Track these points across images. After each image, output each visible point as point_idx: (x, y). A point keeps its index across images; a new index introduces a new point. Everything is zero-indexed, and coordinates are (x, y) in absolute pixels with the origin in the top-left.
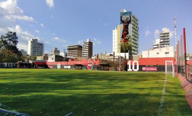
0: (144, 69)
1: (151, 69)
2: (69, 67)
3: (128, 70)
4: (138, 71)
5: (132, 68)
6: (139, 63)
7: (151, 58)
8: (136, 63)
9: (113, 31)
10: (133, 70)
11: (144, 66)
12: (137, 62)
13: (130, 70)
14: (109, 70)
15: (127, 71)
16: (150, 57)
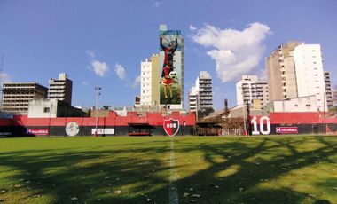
0: (278, 130)
1: (289, 130)
2: (111, 131)
3: (253, 133)
4: (270, 133)
5: (259, 129)
6: (271, 121)
7: (287, 113)
8: (265, 121)
9: (142, 63)
10: (261, 134)
11: (279, 126)
12: (268, 119)
13: (255, 132)
14: (217, 135)
15: (251, 134)
16: (286, 110)
